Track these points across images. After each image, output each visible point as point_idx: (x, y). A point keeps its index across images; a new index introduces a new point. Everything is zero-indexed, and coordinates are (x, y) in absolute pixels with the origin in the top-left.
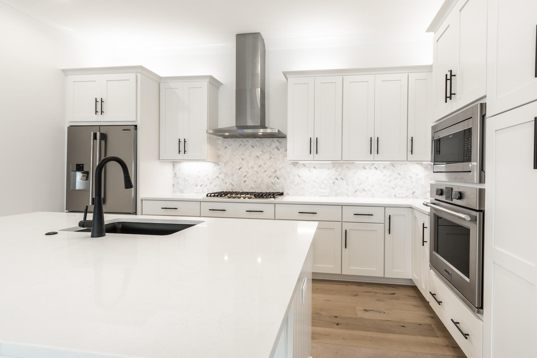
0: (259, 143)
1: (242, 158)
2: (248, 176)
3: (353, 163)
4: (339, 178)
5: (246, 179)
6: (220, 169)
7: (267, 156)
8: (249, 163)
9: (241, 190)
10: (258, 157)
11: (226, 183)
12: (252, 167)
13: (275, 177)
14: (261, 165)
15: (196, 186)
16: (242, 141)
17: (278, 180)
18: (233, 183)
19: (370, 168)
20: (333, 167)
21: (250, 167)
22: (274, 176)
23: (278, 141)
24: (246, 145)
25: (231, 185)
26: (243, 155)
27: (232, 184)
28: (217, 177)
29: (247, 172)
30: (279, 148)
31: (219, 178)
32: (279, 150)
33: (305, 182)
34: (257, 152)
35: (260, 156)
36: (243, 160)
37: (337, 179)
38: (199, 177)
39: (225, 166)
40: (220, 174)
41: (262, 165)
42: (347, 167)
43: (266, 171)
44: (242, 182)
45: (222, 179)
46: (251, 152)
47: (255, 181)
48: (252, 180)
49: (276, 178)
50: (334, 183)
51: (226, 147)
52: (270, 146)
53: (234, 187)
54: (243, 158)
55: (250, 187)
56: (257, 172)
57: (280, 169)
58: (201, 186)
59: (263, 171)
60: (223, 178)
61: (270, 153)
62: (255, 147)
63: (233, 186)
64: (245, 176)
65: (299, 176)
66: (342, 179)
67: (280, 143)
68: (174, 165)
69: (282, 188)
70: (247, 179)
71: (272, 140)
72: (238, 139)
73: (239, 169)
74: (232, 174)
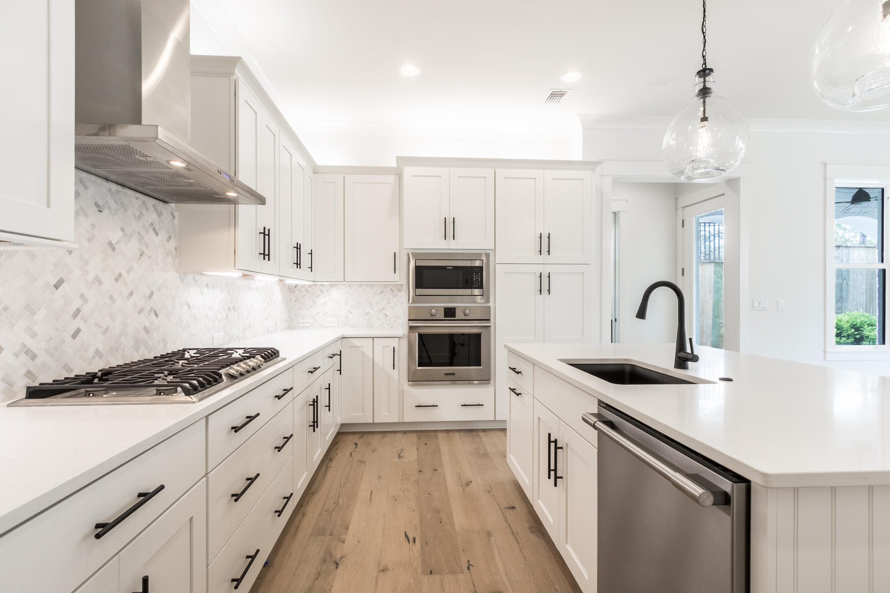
0: (116, 202)
2: (85, 310)
5: (78, 323)
8: (87, 264)
9: (67, 368)
12: (98, 280)
13: (149, 312)
14: (120, 275)
17: (155, 318)
21: (90, 277)
22: (149, 309)
23: (155, 207)
25: (23, 357)
27: (28, 352)
29: (82, 296)
30: (157, 228)
32: (157, 234)
33: (197, 319)
34: (110, 228)
35: (118, 242)
41: (124, 274)
43: (131, 294)
44: (68, 338)
46: (93, 225)
47: (107, 329)
48: (97, 325)
49: (153, 314)
50: (227, 316)
52: (140, 218)
55: (91, 352)
56: (111, 297)
57: (159, 289)
59: (126, 293)
61: (141, 240)
62: (106, 212)
63: (34, 357)
64: (78, 311)
65: (189, 307)
66: (234, 309)
67: (160, 214)
69: (164, 340)
70: (81, 326)
73: (57, 286)
74: (27, 307)
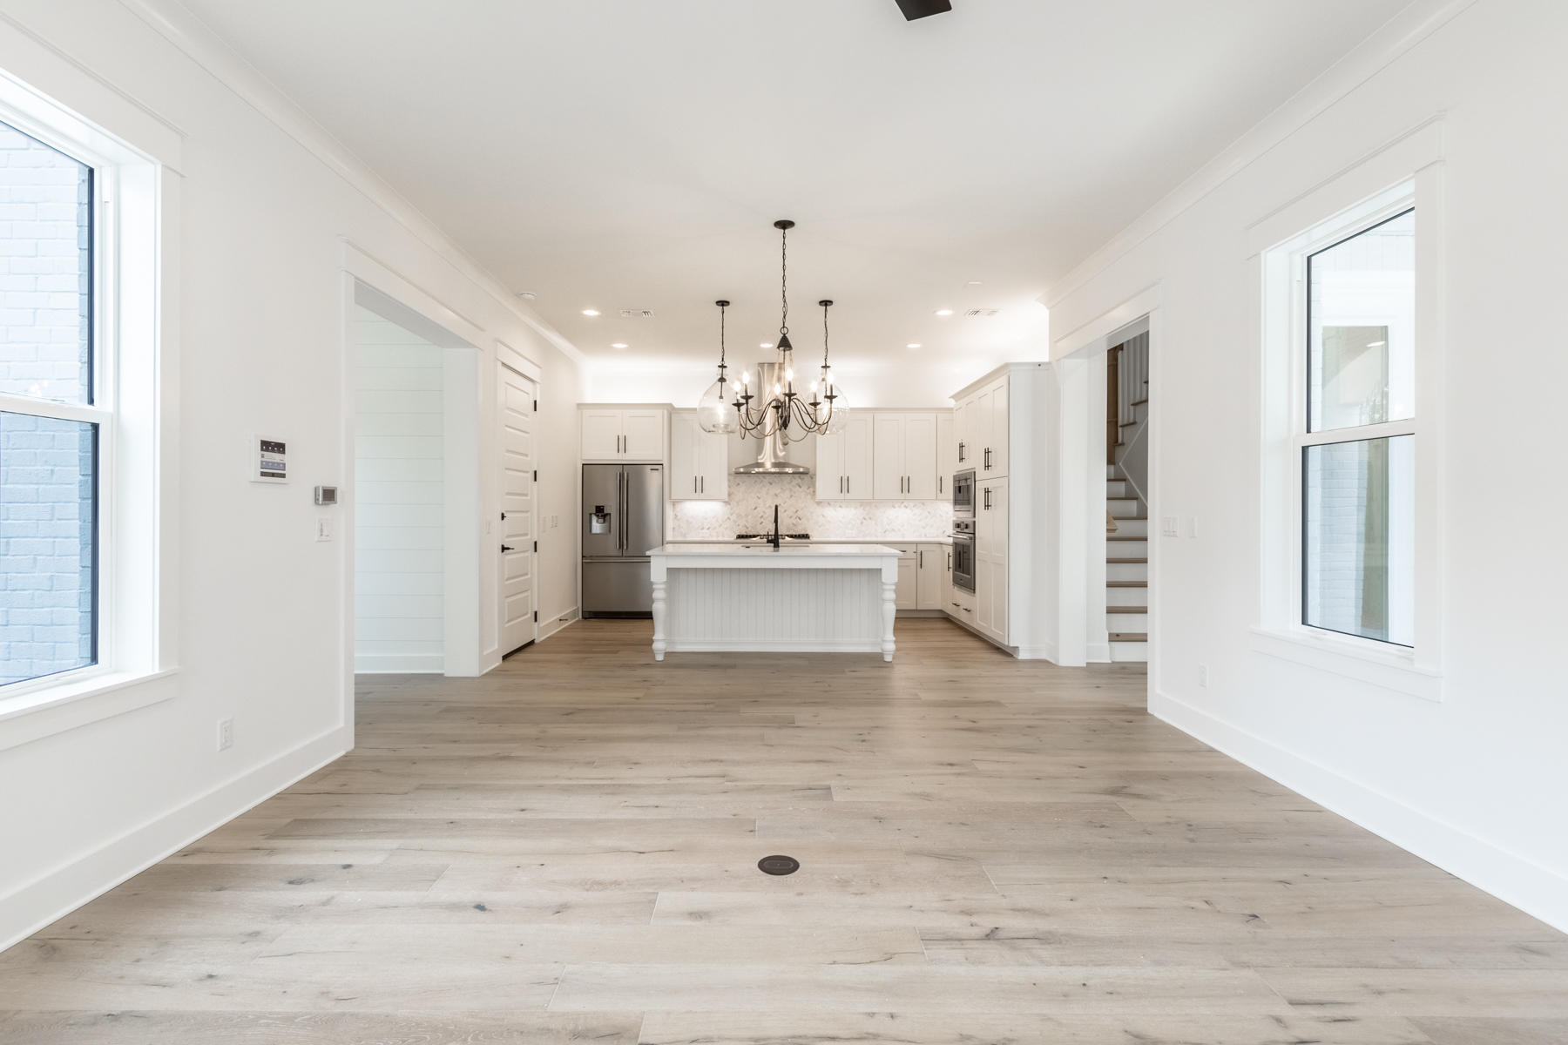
1: (757, 497)
4: (867, 517)
6: (731, 509)
7: (787, 493)
10: (776, 495)
11: (739, 525)
15: (703, 529)
16: (758, 477)
18: (747, 525)
19: (900, 507)
20: (861, 506)
22: (796, 517)
23: (800, 477)
24: (762, 481)
26: (759, 493)
28: (729, 518)
29: (764, 512)
32: (800, 487)
33: (830, 522)
34: (775, 489)
35: (778, 494)
36: (759, 498)
38: (706, 519)
39: (738, 506)
40: (731, 515)
42: (876, 506)
45: (735, 522)
46: (768, 489)
48: (769, 521)
49: (798, 519)
50: (862, 523)
51: (739, 484)
52: (790, 483)
53: (750, 529)
54: (759, 496)
57: (804, 509)
58: (708, 529)
61: (791, 490)
62: (774, 484)
65: (826, 517)
66: (870, 519)
67: (802, 479)
68: (674, 505)
71: (799, 480)
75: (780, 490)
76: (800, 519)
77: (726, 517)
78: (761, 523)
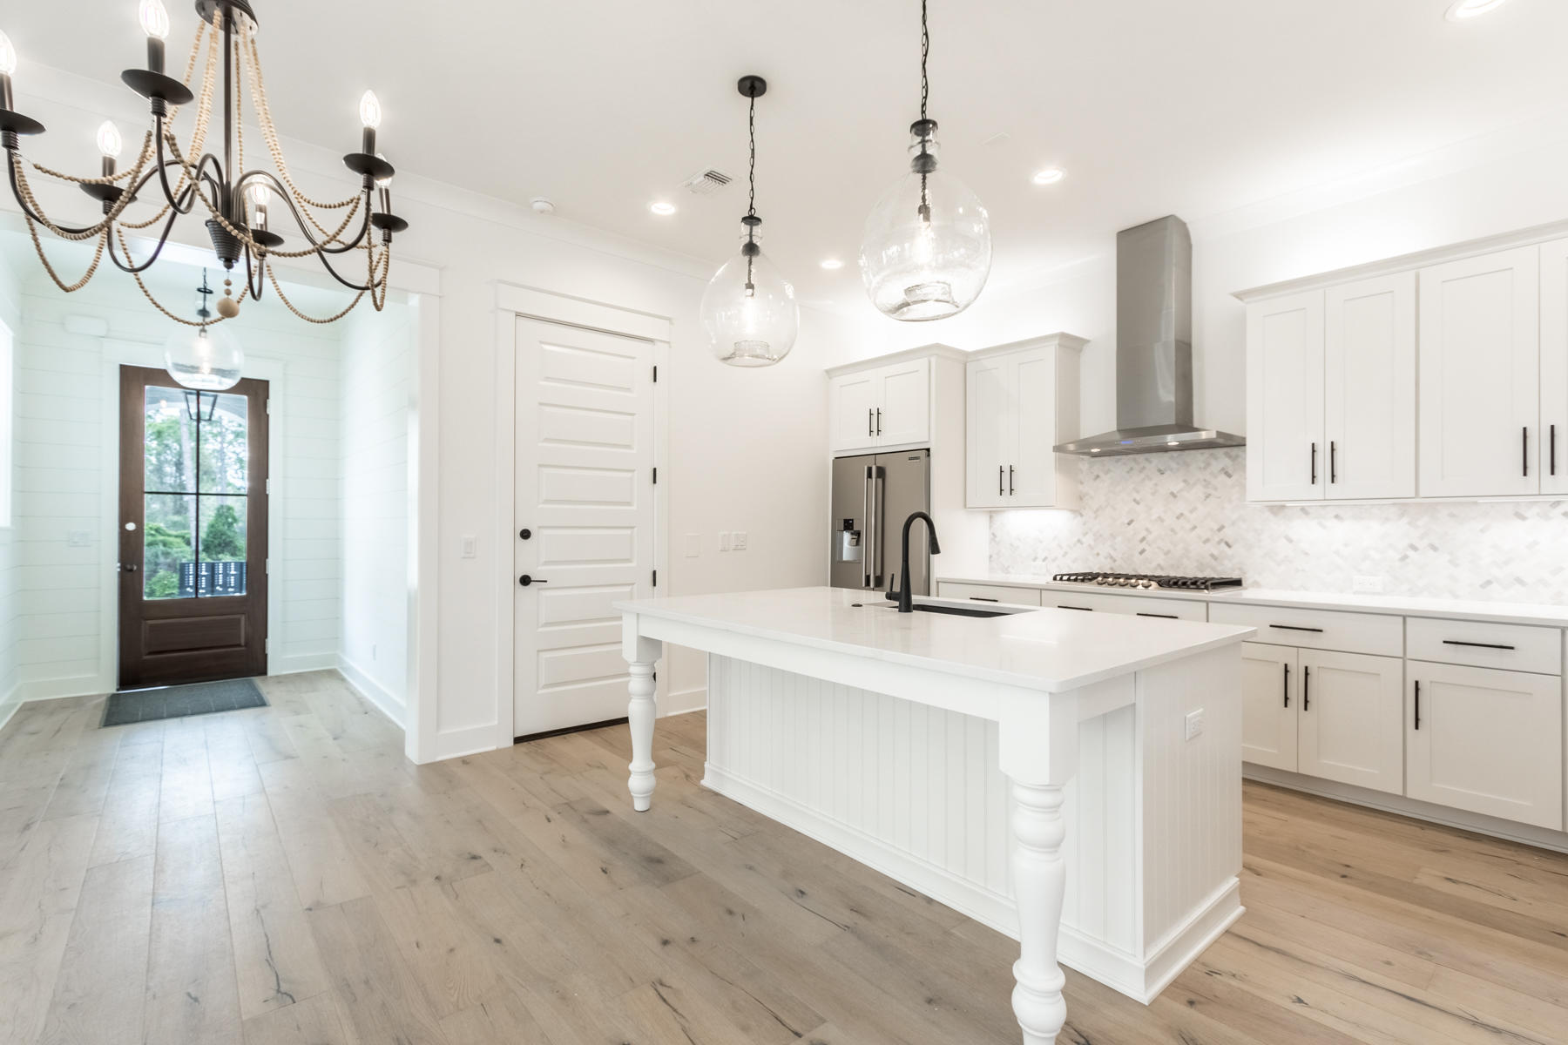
0: (1178, 464)
1: (1135, 500)
2: (1150, 538)
3: (1476, 503)
4: (1421, 544)
5: (1144, 545)
6: (1084, 524)
7: (1199, 491)
8: (1151, 509)
9: (1134, 570)
10: (1173, 495)
11: (1098, 554)
12: (1160, 519)
13: (1219, 543)
15: (1035, 559)
16: (1135, 460)
17: (1227, 548)
18: (1112, 553)
21: (1154, 517)
22: (1217, 539)
23: (1227, 455)
24: (1144, 468)
25: (1109, 560)
26: (1138, 492)
27: (1112, 557)
28: (1079, 541)
29: (1147, 530)
30: (1230, 472)
31: (1082, 543)
32: (1229, 476)
33: (1306, 554)
34: (1172, 483)
35: (1179, 492)
36: (1138, 503)
37: (1414, 548)
38: (1041, 542)
39: (1096, 518)
40: (1085, 534)
41: (1186, 513)
42: (1452, 517)
43: (1195, 528)
44: (1137, 554)
45: (1090, 547)
46: (1156, 485)
47: (1169, 552)
48: (1159, 548)
49: (1223, 545)
50: (1404, 558)
51: (1098, 477)
52: (1205, 468)
53: (1117, 562)
54: (1138, 499)
55: (1154, 564)
56: (1172, 530)
57: (1233, 524)
58: (1042, 558)
59: (1188, 526)
60: (1092, 543)
61: (1207, 484)
62: (1168, 473)
63: (1115, 561)
64: (1143, 539)
65: (1290, 541)
66: (1434, 548)
67: (1234, 459)
68: (991, 517)
69: (1240, 569)
70: (1147, 548)
71: (1212, 454)
72: (1124, 457)
73: (1129, 524)
74: (1112, 535)
75: (1182, 485)
76: (1228, 545)
77: (1076, 539)
78: (1142, 552)
